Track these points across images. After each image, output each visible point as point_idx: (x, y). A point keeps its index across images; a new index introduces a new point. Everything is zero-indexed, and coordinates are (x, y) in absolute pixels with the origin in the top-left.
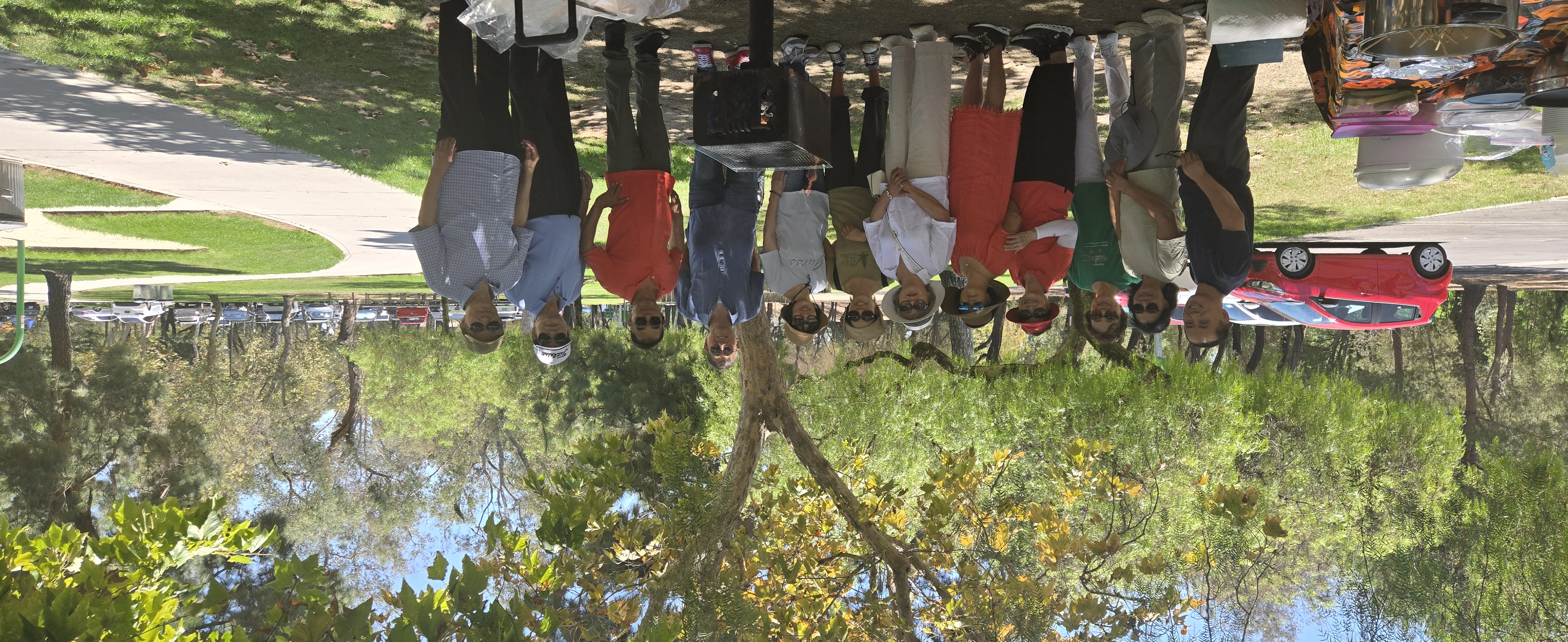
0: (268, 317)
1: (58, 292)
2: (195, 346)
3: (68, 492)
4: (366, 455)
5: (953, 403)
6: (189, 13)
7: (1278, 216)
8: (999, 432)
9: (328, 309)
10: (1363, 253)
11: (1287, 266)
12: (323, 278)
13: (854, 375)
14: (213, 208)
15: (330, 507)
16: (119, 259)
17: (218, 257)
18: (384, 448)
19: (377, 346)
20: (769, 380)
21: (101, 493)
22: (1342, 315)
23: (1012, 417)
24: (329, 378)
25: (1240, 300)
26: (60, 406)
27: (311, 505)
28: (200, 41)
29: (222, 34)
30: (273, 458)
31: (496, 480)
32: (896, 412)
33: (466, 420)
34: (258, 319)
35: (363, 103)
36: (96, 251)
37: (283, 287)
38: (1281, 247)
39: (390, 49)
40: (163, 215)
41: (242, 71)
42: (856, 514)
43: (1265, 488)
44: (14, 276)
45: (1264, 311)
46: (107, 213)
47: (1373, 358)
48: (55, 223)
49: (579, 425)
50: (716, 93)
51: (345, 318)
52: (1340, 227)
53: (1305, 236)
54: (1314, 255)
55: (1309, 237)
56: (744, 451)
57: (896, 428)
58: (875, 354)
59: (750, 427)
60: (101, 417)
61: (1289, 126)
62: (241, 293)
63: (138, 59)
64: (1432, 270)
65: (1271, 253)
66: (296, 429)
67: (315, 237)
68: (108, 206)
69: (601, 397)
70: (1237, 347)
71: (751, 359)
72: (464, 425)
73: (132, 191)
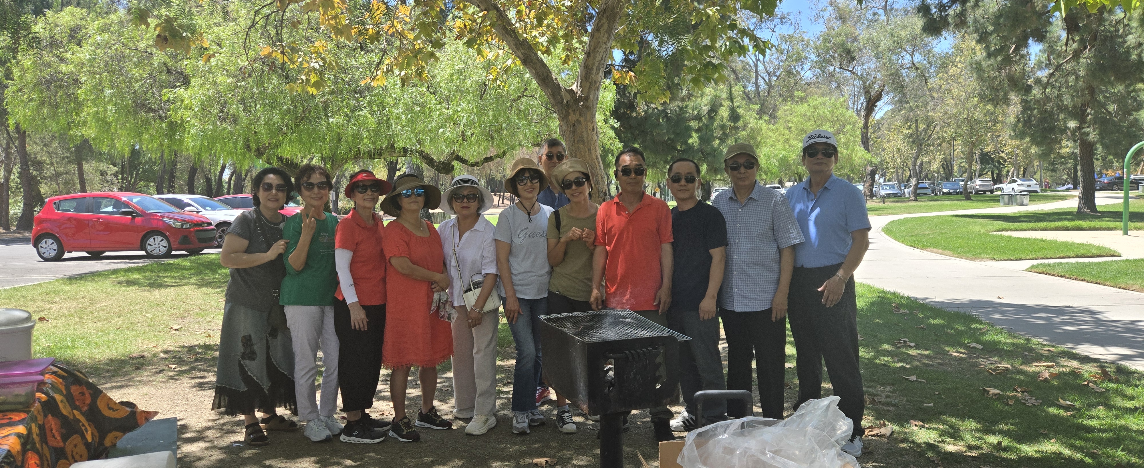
0: (927, 185)
1: (1088, 199)
2: (979, 162)
3: (1085, 48)
4: (854, 85)
5: (420, 126)
6: (1090, 429)
7: (165, 279)
8: (382, 103)
9: (883, 192)
10: (104, 252)
11: (162, 240)
12: (893, 214)
13: (499, 146)
14: (994, 263)
15: (885, 43)
16: (1050, 223)
17: (978, 227)
18: (841, 91)
19: (851, 165)
20: (574, 132)
21: (1059, 48)
22: (118, 203)
23: (372, 115)
24: (881, 142)
25: (200, 214)
26: (1089, 114)
27: (898, 45)
28: (1069, 403)
29: (1052, 410)
30: (926, 80)
31: (761, 67)
32: (464, 118)
33: (785, 111)
34: (933, 183)
35: (913, 352)
36: (1067, 229)
37: (920, 206)
38: (168, 255)
39: (908, 401)
40: (1031, 257)
41: (1022, 377)
42: (498, 18)
43: (163, 60)
44: (1131, 210)
45: (180, 205)
46: (1073, 257)
47: (103, 173)
48: (1111, 248)
49: (705, 108)
50: (658, 387)
51: (872, 185)
52: (115, 272)
53: (146, 264)
54: (142, 250)
55: (143, 263)
56: (594, 71)
57: (464, 105)
58: (483, 164)
59: (589, 92)
60: (1058, 106)
61: (145, 354)
62: (949, 202)
63: (1112, 385)
64: (47, 240)
65: (175, 251)
66: (908, 102)
67: (909, 244)
68: (1078, 263)
69: (689, 129)
70: (208, 180)
71: (589, 150)
72: (787, 108)
73: (1063, 274)
